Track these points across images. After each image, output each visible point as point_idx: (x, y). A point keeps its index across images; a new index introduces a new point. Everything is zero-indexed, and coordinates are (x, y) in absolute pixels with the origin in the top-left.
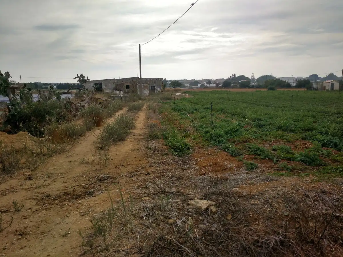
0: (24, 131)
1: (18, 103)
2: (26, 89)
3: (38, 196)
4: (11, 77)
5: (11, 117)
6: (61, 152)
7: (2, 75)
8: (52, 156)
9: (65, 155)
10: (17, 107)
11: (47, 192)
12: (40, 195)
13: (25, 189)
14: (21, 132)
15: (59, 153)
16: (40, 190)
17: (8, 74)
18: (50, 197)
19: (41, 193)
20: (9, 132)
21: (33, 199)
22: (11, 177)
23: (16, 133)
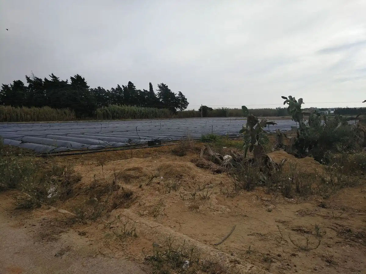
0: (310, 157)
1: (307, 128)
2: (315, 115)
3: (337, 228)
4: (303, 103)
5: (298, 142)
6: (353, 185)
7: (296, 101)
8: (343, 188)
9: (359, 190)
10: (305, 132)
11: (346, 227)
12: (339, 228)
13: (321, 216)
14: (307, 158)
15: (351, 186)
16: (338, 222)
17: (301, 100)
18: (351, 233)
19: (340, 226)
20: (296, 156)
21: (332, 229)
22: (304, 200)
23: (302, 157)
